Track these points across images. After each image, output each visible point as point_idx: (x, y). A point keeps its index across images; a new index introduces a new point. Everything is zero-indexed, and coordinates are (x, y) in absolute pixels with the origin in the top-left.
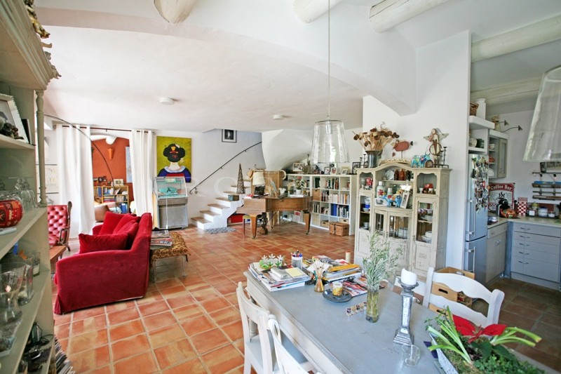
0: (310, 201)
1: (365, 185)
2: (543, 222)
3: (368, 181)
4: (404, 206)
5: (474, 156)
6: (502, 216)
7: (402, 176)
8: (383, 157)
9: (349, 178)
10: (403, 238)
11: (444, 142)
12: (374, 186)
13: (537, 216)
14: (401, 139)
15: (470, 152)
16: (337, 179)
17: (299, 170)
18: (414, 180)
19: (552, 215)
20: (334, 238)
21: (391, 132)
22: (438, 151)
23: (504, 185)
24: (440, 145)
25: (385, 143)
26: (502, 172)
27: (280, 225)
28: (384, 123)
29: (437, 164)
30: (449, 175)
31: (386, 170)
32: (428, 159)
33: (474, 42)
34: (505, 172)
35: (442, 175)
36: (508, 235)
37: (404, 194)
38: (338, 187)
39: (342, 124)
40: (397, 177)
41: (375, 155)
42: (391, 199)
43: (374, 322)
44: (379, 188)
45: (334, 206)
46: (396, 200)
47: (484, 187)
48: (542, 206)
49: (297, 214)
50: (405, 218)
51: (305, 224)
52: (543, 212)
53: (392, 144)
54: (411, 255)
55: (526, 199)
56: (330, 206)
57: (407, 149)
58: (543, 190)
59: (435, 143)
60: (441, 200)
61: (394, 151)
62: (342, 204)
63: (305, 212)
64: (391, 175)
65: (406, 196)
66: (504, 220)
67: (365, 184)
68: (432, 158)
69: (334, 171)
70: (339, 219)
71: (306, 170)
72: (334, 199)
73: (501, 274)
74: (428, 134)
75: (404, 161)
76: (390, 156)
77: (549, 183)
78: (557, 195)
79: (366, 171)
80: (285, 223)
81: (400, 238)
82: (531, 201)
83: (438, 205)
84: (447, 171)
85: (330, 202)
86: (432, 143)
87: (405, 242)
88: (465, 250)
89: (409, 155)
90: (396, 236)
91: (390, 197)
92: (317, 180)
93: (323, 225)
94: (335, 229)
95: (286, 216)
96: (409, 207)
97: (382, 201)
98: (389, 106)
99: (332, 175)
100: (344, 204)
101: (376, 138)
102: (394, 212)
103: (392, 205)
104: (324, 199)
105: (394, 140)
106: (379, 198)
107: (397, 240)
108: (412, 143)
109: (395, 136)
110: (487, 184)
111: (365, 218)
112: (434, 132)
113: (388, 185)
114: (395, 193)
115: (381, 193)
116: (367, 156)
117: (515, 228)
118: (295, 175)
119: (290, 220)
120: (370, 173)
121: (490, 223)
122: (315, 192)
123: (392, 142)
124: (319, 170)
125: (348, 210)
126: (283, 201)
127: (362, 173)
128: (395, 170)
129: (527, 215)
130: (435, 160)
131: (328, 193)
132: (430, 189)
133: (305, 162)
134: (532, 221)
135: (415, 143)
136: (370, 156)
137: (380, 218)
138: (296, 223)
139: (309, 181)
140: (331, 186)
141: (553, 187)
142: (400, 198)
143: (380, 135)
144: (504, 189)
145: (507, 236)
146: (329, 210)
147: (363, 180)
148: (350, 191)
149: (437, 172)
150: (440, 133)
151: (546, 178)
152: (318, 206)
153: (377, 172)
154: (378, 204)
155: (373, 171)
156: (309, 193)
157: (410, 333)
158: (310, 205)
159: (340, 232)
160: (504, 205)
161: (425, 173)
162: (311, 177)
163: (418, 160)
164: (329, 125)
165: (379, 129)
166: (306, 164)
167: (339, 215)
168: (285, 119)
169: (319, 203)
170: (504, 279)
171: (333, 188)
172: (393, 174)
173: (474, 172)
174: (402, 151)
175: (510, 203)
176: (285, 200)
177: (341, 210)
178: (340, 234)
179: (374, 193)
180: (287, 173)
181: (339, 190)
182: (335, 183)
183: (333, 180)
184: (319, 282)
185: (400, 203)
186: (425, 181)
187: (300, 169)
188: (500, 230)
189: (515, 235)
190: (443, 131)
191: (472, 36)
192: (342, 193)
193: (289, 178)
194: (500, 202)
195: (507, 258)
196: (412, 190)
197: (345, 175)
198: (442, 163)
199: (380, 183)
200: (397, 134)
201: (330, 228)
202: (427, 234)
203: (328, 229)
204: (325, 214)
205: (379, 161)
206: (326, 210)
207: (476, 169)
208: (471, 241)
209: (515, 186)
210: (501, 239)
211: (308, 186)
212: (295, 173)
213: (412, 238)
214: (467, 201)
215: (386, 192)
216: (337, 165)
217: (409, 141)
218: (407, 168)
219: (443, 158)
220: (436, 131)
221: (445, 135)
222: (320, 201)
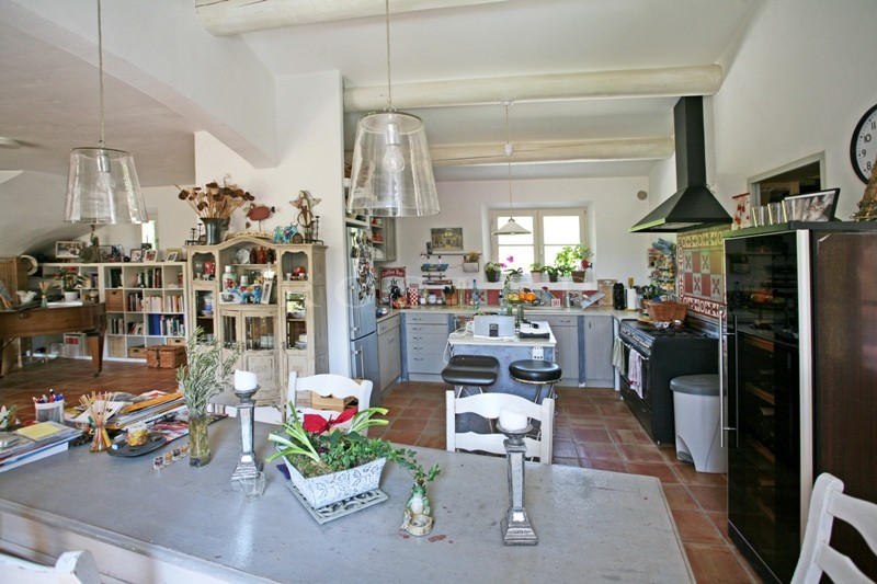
0: (100, 313)
1: (204, 273)
2: (433, 310)
3: (208, 266)
4: (265, 301)
5: (354, 230)
6: (394, 307)
7: (261, 257)
8: (231, 230)
9: (181, 267)
10: (268, 349)
11: (316, 210)
12: (217, 274)
13: (428, 304)
14: (258, 202)
15: (349, 225)
16: (158, 269)
17: (72, 256)
18: (278, 261)
19: (440, 302)
20: (157, 373)
21: (241, 191)
22: (309, 222)
23: (394, 270)
24: (311, 214)
25: (233, 208)
26: (392, 254)
27: (24, 369)
28: (229, 176)
29: (309, 239)
30: (324, 255)
31: (236, 248)
32: (295, 232)
33: (346, 87)
34: (395, 254)
35: (314, 254)
36: (401, 328)
37: (266, 283)
38: (161, 283)
39: (132, 159)
40: (255, 258)
41: (219, 225)
42: (246, 292)
43: (203, 465)
44: (226, 277)
45: (155, 319)
46: (254, 292)
47: (368, 270)
48: (431, 292)
49: (71, 341)
50: (267, 318)
51: (90, 358)
52: (433, 299)
53: (244, 210)
54: (281, 370)
55: (417, 286)
56: (145, 320)
57: (267, 217)
58: (432, 274)
59: (305, 211)
60: (315, 287)
61: (248, 220)
62: (170, 313)
63: (90, 333)
64: (245, 256)
65: (267, 285)
66: (397, 311)
67: (204, 271)
68: (301, 230)
69: (150, 257)
70: (166, 339)
71: (89, 254)
72: (153, 305)
73: (397, 378)
74: (295, 198)
75: (261, 234)
76: (241, 226)
77: (435, 266)
78: (443, 279)
79: (203, 250)
80: (38, 363)
81: (263, 348)
82: (421, 287)
83: (311, 294)
84: (321, 249)
85: (145, 311)
86: (300, 210)
87: (272, 353)
88: (351, 352)
89: (269, 226)
90: (257, 347)
91: (244, 288)
92: (116, 273)
93: (132, 354)
94: (158, 358)
95: (42, 350)
96: (273, 301)
97: (232, 297)
98: (236, 150)
99: (147, 263)
100: (175, 312)
101: (217, 197)
102: (251, 311)
103: (249, 302)
104: (131, 306)
105: (247, 204)
106: (226, 293)
107: (259, 352)
108: (273, 209)
109: (248, 197)
110: (371, 266)
111: (206, 325)
112: (302, 196)
113: (240, 271)
114: (253, 283)
115: (230, 284)
116: (203, 226)
117: (408, 320)
118: (62, 265)
119: (53, 355)
120: (210, 254)
121: (379, 315)
122: (112, 296)
123: (244, 207)
124: (119, 255)
125: (182, 322)
126: (28, 317)
127: (197, 254)
128: (251, 248)
129: (419, 303)
130: (306, 235)
131: (140, 296)
132: (301, 274)
133: (87, 240)
134: (424, 310)
135: (279, 210)
136: (209, 226)
137: (230, 323)
138: (70, 360)
139: (97, 275)
140: (147, 282)
141: (439, 270)
142: (259, 289)
143: (225, 195)
144: (395, 275)
145: (400, 331)
146: (145, 326)
147: (198, 265)
148: (184, 289)
149: (308, 250)
150: (310, 198)
151: (433, 261)
152: (120, 321)
153: (222, 252)
154: (225, 300)
155: (215, 251)
156: (97, 298)
157: (255, 460)
158: (102, 320)
159: (168, 360)
160: (396, 294)
161: (291, 251)
162: (101, 267)
163: (282, 233)
164: (103, 158)
165: (221, 185)
166: (89, 244)
167: (165, 333)
168: (25, 150)
169: (122, 316)
170: (402, 383)
171: (151, 286)
172: (248, 254)
173: (354, 250)
174: (260, 220)
175: (402, 290)
176: (35, 316)
177: (169, 323)
178: (170, 366)
179: (218, 284)
180: (39, 261)
181: (163, 289)
182: (154, 277)
183: (150, 272)
184: (100, 433)
185: (260, 296)
186: (295, 263)
187: (74, 253)
188: (391, 324)
189: (409, 329)
190: (314, 195)
191: (344, 81)
192: (170, 293)
193: (45, 272)
194: (392, 291)
195: (403, 358)
196: (275, 277)
197: (172, 263)
198: (314, 238)
199: (228, 268)
200: (252, 194)
201: (148, 358)
202: (302, 337)
203: (145, 361)
204: (136, 335)
205: (225, 234)
206: (138, 326)
207: (357, 246)
208: (357, 339)
209: (407, 270)
210: (394, 335)
211: (94, 284)
212: (60, 260)
213: (281, 346)
214: (349, 288)
215: (238, 282)
216: (157, 247)
217: (269, 205)
218: (268, 245)
219: (315, 232)
220: (305, 195)
221: (318, 201)
222: (125, 312)
